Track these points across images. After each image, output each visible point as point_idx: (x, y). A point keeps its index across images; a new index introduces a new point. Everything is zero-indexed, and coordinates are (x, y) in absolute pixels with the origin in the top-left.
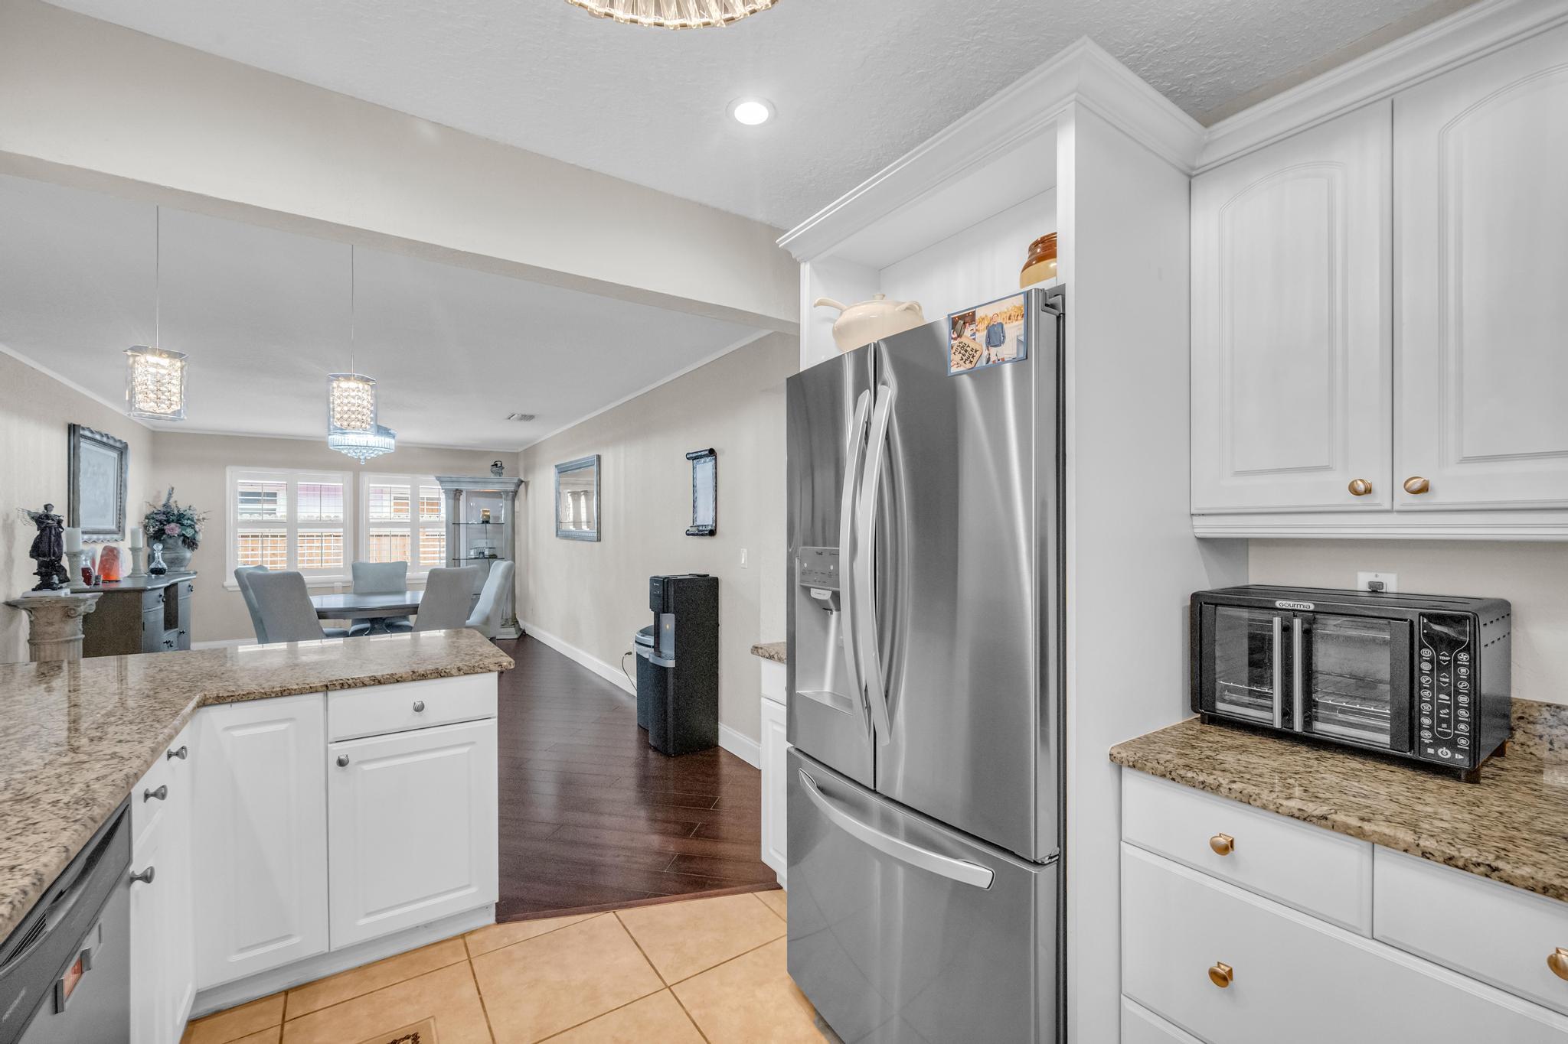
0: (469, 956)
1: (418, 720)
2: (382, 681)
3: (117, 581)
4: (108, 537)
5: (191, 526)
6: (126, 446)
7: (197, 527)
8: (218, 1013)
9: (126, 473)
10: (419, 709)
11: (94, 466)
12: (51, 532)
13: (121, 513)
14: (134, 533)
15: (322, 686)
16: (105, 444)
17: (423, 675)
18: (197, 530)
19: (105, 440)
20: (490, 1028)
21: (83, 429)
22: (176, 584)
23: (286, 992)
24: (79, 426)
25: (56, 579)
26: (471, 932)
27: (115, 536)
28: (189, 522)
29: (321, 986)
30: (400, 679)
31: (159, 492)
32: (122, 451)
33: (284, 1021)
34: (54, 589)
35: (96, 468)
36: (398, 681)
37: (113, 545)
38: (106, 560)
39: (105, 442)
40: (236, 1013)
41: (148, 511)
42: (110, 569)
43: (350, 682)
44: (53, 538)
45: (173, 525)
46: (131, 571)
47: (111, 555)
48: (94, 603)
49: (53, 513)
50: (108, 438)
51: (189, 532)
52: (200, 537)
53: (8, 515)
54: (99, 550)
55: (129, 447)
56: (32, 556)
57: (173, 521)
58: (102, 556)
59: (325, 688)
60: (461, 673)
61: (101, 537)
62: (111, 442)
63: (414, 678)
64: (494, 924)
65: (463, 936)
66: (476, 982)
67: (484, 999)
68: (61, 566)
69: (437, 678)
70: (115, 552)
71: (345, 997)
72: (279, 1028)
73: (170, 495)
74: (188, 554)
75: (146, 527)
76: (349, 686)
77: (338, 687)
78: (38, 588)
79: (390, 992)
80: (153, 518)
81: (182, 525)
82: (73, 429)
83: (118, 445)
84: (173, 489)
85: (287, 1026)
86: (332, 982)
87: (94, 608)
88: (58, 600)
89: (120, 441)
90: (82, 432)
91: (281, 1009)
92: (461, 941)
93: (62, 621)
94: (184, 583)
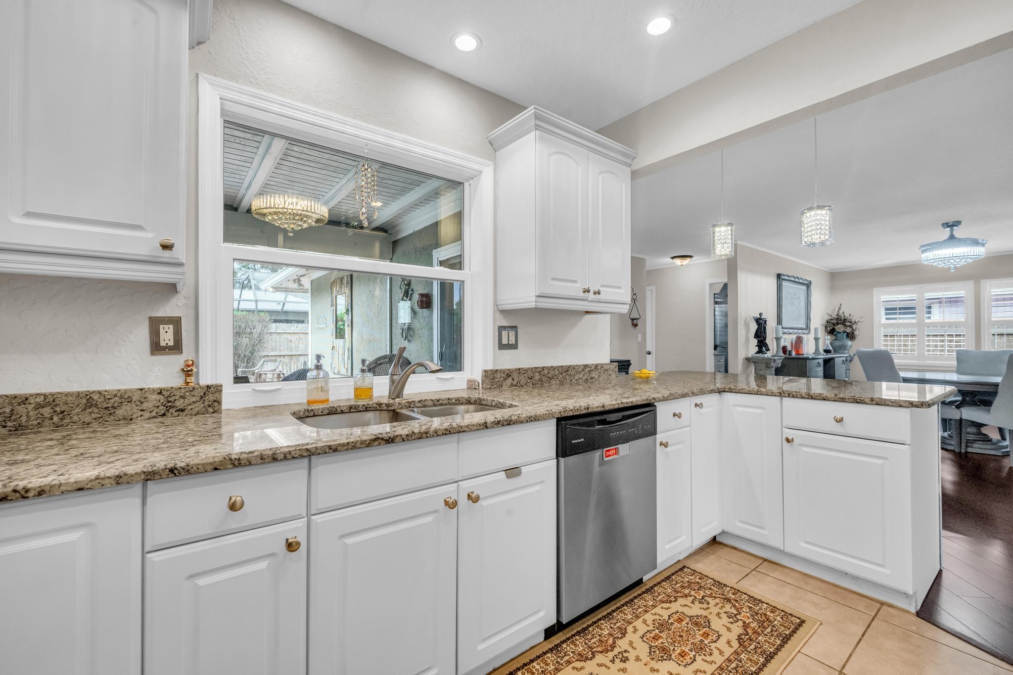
0: (876, 615)
1: (837, 428)
2: (814, 397)
3: (802, 355)
4: (800, 331)
5: (850, 326)
6: (810, 282)
7: (854, 327)
8: (735, 548)
9: (810, 297)
10: (840, 421)
11: (791, 294)
12: (761, 326)
13: (808, 318)
14: (816, 330)
15: (778, 393)
16: (797, 282)
17: (842, 398)
18: (854, 328)
19: (797, 280)
20: (851, 655)
21: (784, 275)
22: (833, 358)
23: (765, 560)
24: (781, 274)
25: (764, 349)
26: (891, 606)
27: (805, 331)
28: (849, 323)
29: (781, 569)
30: (825, 398)
31: (835, 308)
32: (808, 285)
33: (754, 570)
34: (763, 354)
35: (792, 295)
36: (824, 399)
37: (801, 335)
38: (797, 343)
39: (797, 281)
40: (741, 554)
41: (828, 318)
42: (799, 348)
43: (794, 393)
44: (762, 329)
45: (840, 326)
46: (814, 351)
47: (799, 340)
48: (780, 362)
49: (762, 317)
50: (798, 279)
51: (849, 330)
52: (856, 333)
53: (746, 319)
54: (794, 337)
55: (812, 283)
56: (755, 338)
57: (840, 324)
58: (795, 341)
59: (779, 394)
60: (874, 402)
61: (796, 331)
62: (801, 281)
63: (836, 399)
64: (913, 614)
65: (882, 604)
66: (866, 630)
67: (862, 641)
68: (766, 343)
69: (854, 402)
70: (801, 339)
71: (787, 580)
72: (751, 570)
73: (840, 309)
74: (849, 343)
75: (826, 327)
76: (793, 397)
77: (787, 395)
78: (758, 352)
79: (810, 595)
80: (830, 322)
81: (845, 325)
82: (779, 276)
83: (806, 282)
84: (841, 305)
85: (754, 572)
86: (787, 571)
87: (780, 364)
88: (764, 359)
89: (806, 280)
90: (783, 277)
91: (758, 565)
92: (878, 605)
93: (765, 369)
94: (840, 358)
